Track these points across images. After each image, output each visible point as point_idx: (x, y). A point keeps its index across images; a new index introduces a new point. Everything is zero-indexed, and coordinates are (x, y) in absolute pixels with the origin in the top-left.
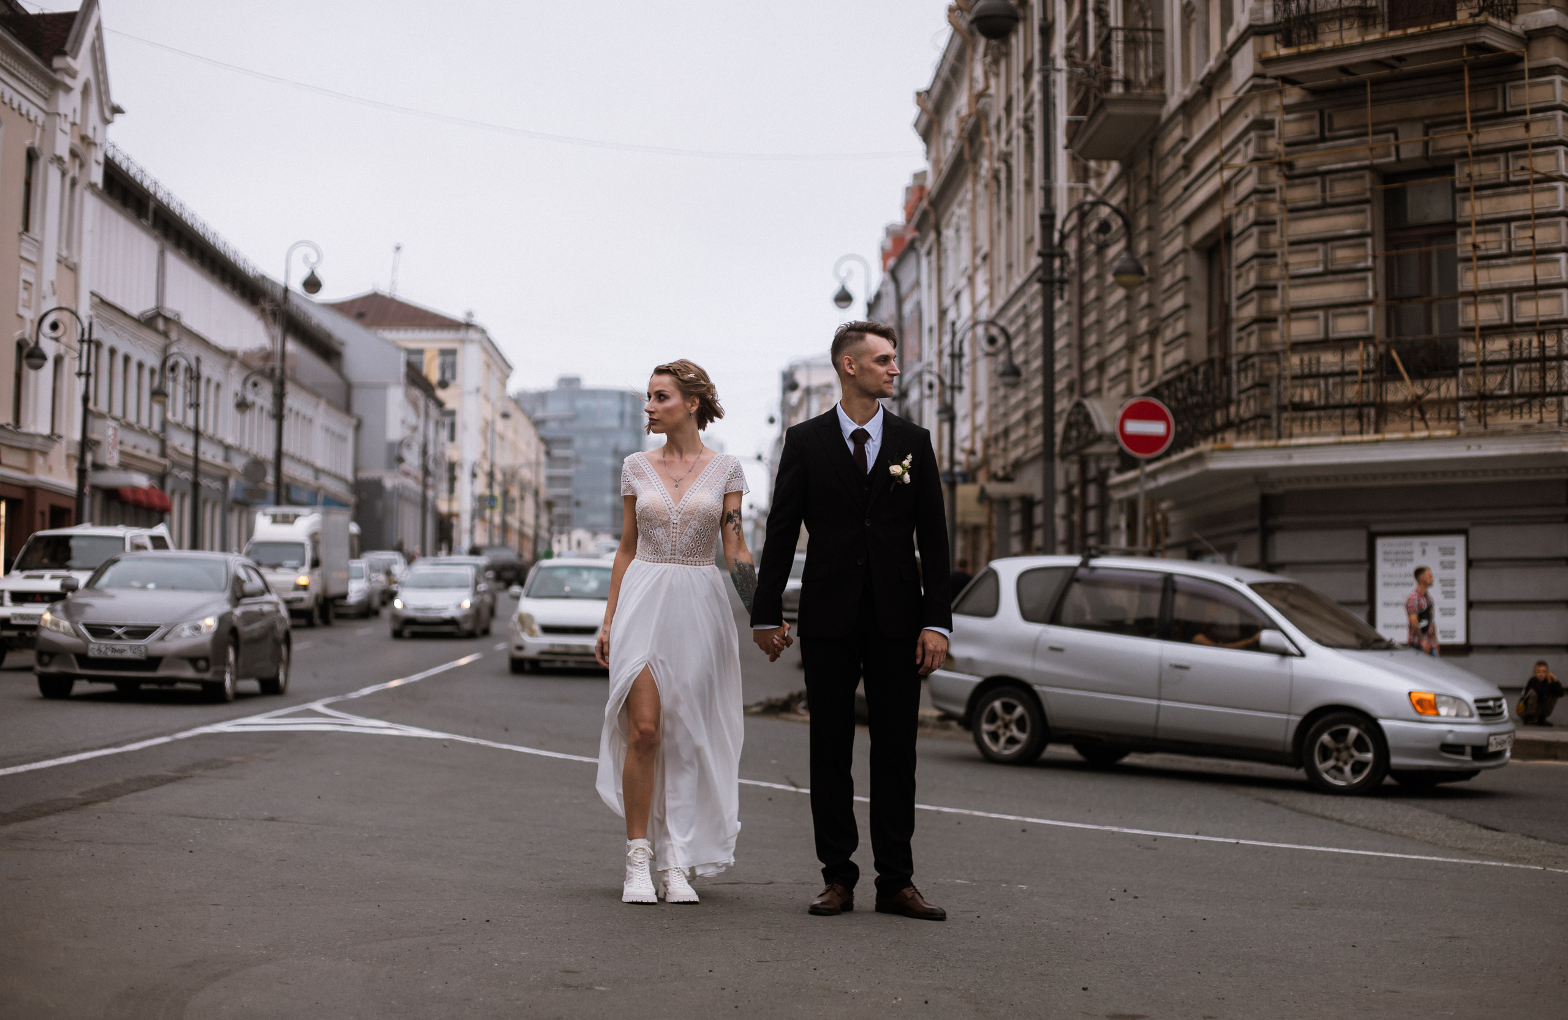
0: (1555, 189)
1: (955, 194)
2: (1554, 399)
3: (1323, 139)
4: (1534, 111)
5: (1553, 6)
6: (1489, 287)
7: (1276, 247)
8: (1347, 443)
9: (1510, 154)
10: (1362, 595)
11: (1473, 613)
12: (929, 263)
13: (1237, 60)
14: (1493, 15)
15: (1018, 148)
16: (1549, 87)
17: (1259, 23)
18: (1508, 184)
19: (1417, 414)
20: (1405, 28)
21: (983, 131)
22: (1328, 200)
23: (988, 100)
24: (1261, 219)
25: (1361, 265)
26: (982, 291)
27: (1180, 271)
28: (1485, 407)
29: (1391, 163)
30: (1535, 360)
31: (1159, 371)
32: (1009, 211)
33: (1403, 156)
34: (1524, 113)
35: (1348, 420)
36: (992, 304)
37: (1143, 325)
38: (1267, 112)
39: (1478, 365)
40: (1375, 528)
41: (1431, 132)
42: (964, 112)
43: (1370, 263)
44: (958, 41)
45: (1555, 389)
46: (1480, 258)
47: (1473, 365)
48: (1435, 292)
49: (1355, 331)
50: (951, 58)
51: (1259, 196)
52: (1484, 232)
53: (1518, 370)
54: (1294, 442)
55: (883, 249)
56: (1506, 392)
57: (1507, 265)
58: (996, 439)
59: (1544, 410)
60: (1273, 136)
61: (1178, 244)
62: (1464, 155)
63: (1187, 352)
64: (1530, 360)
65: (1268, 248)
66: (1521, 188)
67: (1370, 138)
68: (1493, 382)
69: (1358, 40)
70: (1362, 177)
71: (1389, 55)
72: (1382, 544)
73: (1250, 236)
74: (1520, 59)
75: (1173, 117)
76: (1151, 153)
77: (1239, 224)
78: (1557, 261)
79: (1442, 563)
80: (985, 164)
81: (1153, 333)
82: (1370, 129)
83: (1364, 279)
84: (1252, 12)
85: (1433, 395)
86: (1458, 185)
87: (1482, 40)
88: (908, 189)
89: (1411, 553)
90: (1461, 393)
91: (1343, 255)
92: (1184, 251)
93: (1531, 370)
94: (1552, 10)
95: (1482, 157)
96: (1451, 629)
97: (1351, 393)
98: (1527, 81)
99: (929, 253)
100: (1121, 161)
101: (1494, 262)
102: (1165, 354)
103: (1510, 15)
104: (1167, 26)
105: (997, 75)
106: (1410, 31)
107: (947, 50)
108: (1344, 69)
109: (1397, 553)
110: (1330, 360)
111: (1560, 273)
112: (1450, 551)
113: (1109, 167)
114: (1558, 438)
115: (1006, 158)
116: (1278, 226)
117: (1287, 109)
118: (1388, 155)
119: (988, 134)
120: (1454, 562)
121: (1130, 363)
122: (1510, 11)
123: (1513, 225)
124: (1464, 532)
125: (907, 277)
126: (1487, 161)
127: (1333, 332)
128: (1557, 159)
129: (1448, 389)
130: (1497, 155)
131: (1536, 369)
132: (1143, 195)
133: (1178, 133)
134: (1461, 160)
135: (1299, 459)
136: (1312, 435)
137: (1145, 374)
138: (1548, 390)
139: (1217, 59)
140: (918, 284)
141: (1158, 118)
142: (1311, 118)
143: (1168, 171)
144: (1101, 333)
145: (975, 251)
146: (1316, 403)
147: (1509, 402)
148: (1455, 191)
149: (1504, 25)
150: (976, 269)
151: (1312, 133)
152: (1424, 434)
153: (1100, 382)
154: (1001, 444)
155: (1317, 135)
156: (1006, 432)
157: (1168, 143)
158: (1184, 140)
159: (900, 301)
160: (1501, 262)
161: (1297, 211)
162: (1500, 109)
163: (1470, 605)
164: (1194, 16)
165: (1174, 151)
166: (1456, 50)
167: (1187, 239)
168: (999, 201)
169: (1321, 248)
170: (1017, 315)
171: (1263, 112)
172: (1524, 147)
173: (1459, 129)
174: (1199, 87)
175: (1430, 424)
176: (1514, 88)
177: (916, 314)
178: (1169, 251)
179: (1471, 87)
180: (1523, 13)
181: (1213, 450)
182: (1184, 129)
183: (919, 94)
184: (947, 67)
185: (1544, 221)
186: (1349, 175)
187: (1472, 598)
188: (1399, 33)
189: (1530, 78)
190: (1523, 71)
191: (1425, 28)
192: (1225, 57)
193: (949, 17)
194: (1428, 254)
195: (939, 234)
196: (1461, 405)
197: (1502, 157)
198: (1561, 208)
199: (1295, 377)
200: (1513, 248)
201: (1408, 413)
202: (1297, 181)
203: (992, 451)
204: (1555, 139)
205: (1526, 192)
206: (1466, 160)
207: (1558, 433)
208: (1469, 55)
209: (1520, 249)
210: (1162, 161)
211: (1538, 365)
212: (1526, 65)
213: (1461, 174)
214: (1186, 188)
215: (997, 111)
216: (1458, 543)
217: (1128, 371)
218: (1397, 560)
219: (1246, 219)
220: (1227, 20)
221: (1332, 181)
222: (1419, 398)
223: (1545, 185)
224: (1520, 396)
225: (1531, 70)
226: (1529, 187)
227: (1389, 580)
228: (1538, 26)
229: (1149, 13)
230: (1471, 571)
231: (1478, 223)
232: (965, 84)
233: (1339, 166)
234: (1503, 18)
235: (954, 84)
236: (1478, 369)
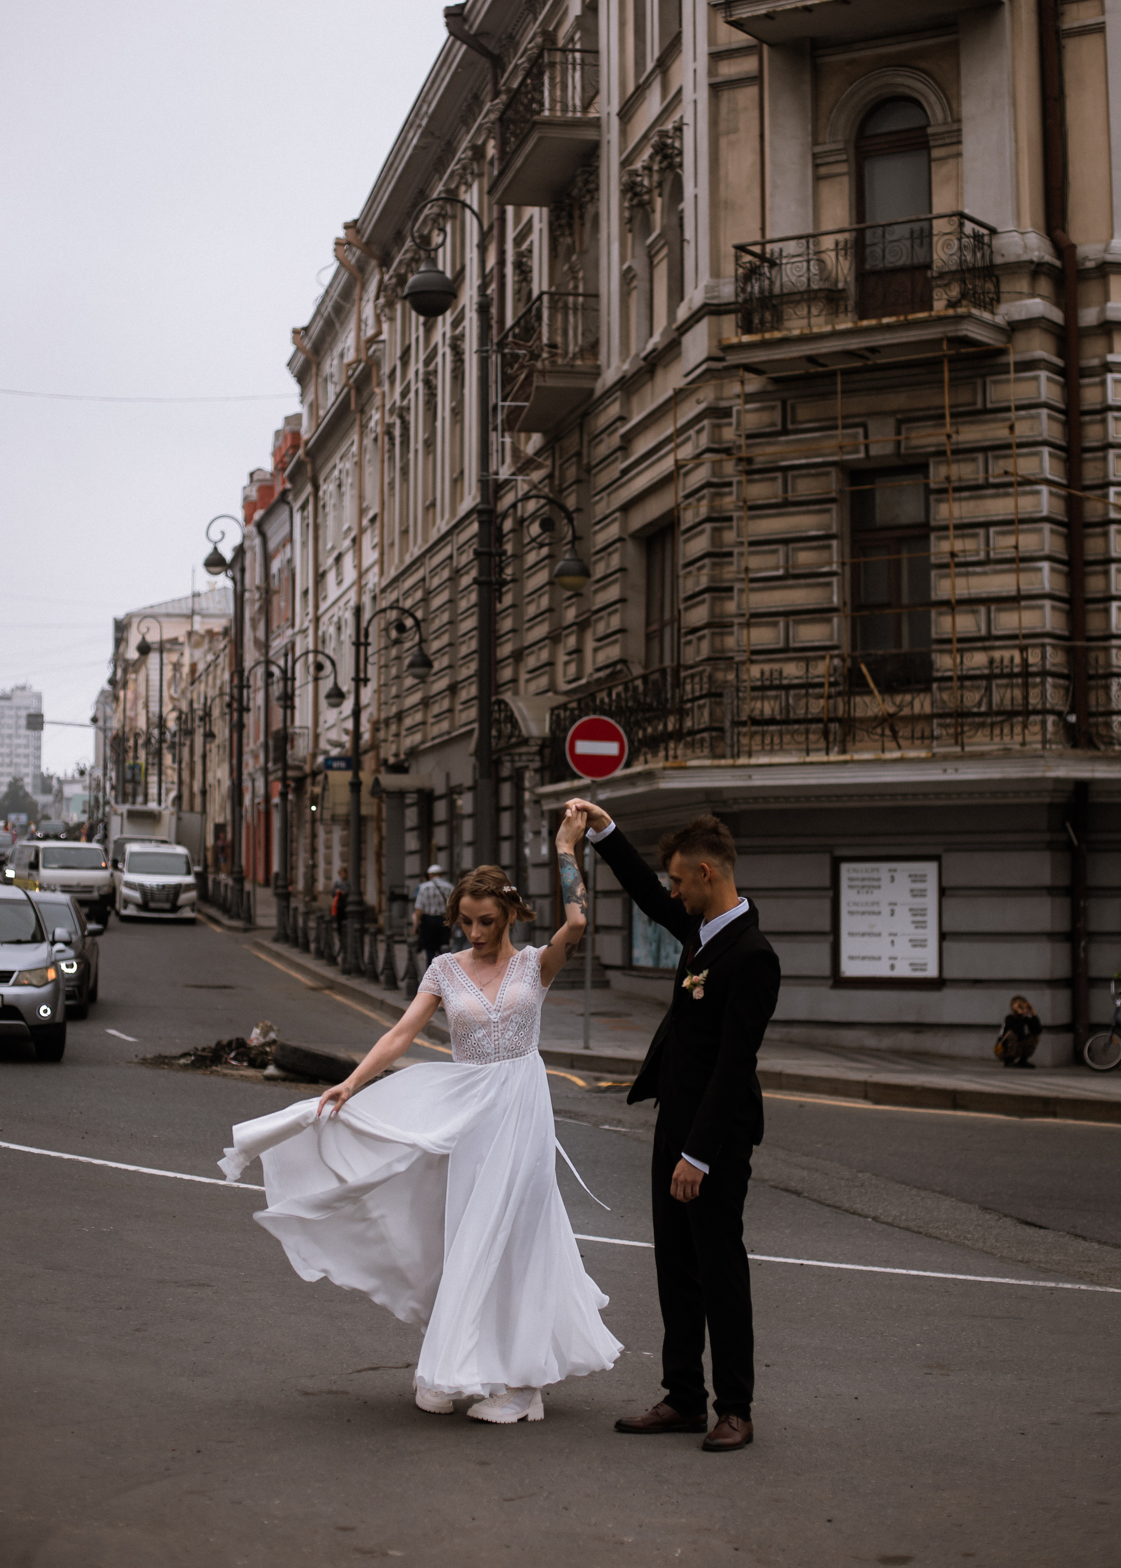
0: (1038, 492)
1: (337, 447)
2: (1038, 718)
3: (785, 432)
4: (1019, 408)
5: (1039, 296)
6: (966, 596)
7: (731, 546)
8: (812, 764)
9: (990, 454)
10: (826, 925)
11: (945, 944)
12: (303, 519)
13: (688, 340)
14: (976, 305)
15: (417, 402)
16: (1033, 384)
17: (715, 301)
18: (987, 486)
19: (888, 732)
20: (879, 317)
21: (374, 380)
22: (791, 499)
23: (381, 346)
24: (715, 515)
25: (825, 569)
26: (370, 556)
27: (615, 561)
28: (962, 725)
29: (858, 460)
30: (1017, 675)
31: (589, 668)
32: (405, 472)
33: (873, 452)
34: (1007, 409)
35: (812, 737)
36: (382, 573)
37: (570, 615)
38: (722, 399)
39: (955, 679)
40: (840, 852)
41: (904, 428)
42: (350, 356)
43: (835, 567)
44: (344, 277)
45: (1039, 707)
46: (959, 565)
47: (950, 679)
48: (905, 599)
49: (819, 641)
50: (335, 294)
51: (712, 490)
52: (963, 536)
53: (997, 686)
54: (754, 761)
55: (246, 498)
56: (983, 709)
57: (985, 574)
58: (387, 722)
59: (1026, 732)
60: (730, 424)
61: (613, 531)
62: (942, 453)
63: (624, 648)
64: (1012, 675)
65: (721, 547)
66: (1001, 491)
67: (838, 432)
68: (972, 698)
69: (828, 328)
70: (827, 474)
71: (863, 345)
72: (846, 870)
73: (702, 532)
74: (1003, 352)
75: (608, 392)
76: (581, 426)
77: (688, 518)
78: (1040, 570)
79: (912, 891)
80: (376, 416)
81: (582, 625)
82: (840, 423)
83: (829, 584)
84: (708, 289)
85: (906, 711)
86: (933, 486)
87: (964, 333)
88: (277, 433)
89: (879, 879)
90: (935, 711)
91: (805, 558)
92: (620, 539)
93: (1012, 686)
94: (1038, 300)
95: (961, 457)
96: (922, 961)
97: (817, 707)
98: (1012, 376)
99: (303, 508)
100: (545, 433)
101: (971, 569)
102: (596, 650)
103: (992, 304)
104: (603, 291)
105: (392, 319)
106: (885, 320)
107: (331, 285)
108: (811, 359)
109: (863, 879)
110: (792, 670)
111: (1042, 583)
112: (921, 878)
113: (528, 439)
114: (1041, 762)
115: (402, 413)
116: (735, 523)
117: (749, 398)
118: (857, 451)
119: (380, 384)
120: (925, 890)
121: (553, 654)
122: (992, 299)
123: (992, 530)
124: (936, 858)
125: (277, 532)
126: (965, 461)
127: (794, 641)
128: (1041, 461)
129: (922, 704)
130: (975, 455)
131: (1018, 685)
132: (572, 473)
133: (614, 410)
134: (937, 459)
135: (759, 780)
136: (772, 752)
137: (572, 669)
138: (1030, 708)
139: (663, 334)
140: (290, 538)
141: (592, 391)
142: (773, 408)
143: (602, 450)
144: (518, 618)
145: (362, 512)
146: (778, 717)
147: (989, 720)
148: (928, 491)
149: (986, 316)
150: (362, 531)
151: (773, 424)
152: (896, 755)
153: (516, 672)
154: (393, 728)
155: (779, 428)
156: (399, 716)
157: (603, 420)
158: (622, 419)
159: (267, 559)
160: (978, 569)
161: (756, 509)
162: (979, 405)
163: (943, 936)
164: (635, 283)
165: (610, 428)
166: (935, 343)
167: (623, 527)
168: (392, 458)
169: (781, 548)
170: (414, 587)
171: (719, 399)
172: (1008, 446)
173: (934, 426)
174: (642, 363)
175: (902, 742)
176: (995, 382)
177: (286, 574)
178: (603, 538)
179: (951, 379)
180: (1007, 301)
181: (665, 769)
182: (622, 406)
183: (295, 332)
184: (330, 304)
185: (1025, 526)
186: (813, 471)
187: (946, 929)
188: (873, 322)
189: (1016, 371)
190: (1008, 364)
191: (902, 318)
192: (675, 335)
193: (335, 250)
194: (899, 561)
195: (316, 488)
196: (935, 721)
197: (980, 457)
198: (1045, 513)
199: (754, 689)
200: (992, 555)
201: (879, 730)
202: (756, 477)
203: (382, 735)
204: (1039, 439)
205: (1007, 495)
206: (942, 458)
207: (1042, 757)
208: (949, 349)
209: (999, 556)
210: (596, 438)
211: (1020, 681)
212: (1012, 358)
213: (938, 473)
214: (625, 472)
215: (390, 360)
216: (930, 869)
217: (551, 664)
218: (863, 887)
219: (697, 514)
220: (677, 292)
221: (794, 477)
222: (891, 716)
223: (1028, 488)
224: (999, 713)
225: (1016, 364)
226: (1011, 490)
227: (854, 908)
228: (1023, 316)
229: (581, 275)
230: (945, 901)
231: (957, 527)
232: (352, 325)
233: (803, 461)
234: (985, 309)
235: (337, 325)
236: (955, 684)
